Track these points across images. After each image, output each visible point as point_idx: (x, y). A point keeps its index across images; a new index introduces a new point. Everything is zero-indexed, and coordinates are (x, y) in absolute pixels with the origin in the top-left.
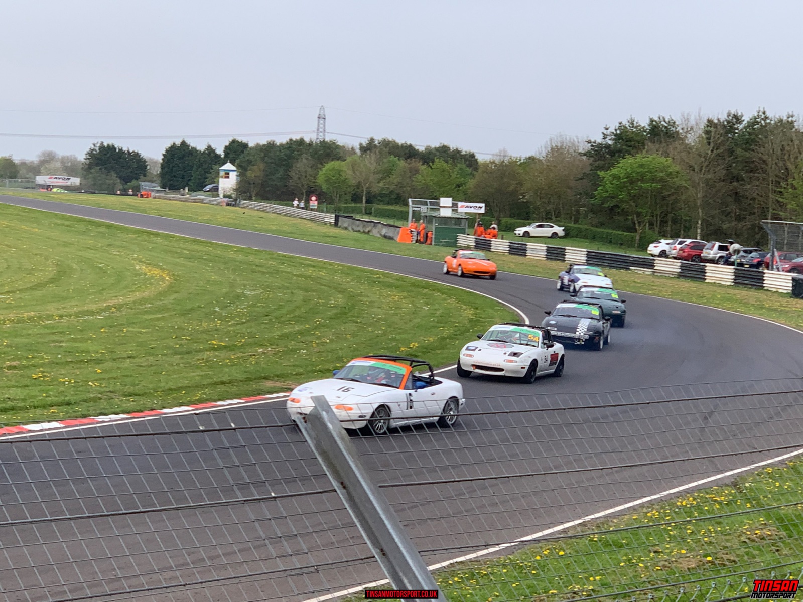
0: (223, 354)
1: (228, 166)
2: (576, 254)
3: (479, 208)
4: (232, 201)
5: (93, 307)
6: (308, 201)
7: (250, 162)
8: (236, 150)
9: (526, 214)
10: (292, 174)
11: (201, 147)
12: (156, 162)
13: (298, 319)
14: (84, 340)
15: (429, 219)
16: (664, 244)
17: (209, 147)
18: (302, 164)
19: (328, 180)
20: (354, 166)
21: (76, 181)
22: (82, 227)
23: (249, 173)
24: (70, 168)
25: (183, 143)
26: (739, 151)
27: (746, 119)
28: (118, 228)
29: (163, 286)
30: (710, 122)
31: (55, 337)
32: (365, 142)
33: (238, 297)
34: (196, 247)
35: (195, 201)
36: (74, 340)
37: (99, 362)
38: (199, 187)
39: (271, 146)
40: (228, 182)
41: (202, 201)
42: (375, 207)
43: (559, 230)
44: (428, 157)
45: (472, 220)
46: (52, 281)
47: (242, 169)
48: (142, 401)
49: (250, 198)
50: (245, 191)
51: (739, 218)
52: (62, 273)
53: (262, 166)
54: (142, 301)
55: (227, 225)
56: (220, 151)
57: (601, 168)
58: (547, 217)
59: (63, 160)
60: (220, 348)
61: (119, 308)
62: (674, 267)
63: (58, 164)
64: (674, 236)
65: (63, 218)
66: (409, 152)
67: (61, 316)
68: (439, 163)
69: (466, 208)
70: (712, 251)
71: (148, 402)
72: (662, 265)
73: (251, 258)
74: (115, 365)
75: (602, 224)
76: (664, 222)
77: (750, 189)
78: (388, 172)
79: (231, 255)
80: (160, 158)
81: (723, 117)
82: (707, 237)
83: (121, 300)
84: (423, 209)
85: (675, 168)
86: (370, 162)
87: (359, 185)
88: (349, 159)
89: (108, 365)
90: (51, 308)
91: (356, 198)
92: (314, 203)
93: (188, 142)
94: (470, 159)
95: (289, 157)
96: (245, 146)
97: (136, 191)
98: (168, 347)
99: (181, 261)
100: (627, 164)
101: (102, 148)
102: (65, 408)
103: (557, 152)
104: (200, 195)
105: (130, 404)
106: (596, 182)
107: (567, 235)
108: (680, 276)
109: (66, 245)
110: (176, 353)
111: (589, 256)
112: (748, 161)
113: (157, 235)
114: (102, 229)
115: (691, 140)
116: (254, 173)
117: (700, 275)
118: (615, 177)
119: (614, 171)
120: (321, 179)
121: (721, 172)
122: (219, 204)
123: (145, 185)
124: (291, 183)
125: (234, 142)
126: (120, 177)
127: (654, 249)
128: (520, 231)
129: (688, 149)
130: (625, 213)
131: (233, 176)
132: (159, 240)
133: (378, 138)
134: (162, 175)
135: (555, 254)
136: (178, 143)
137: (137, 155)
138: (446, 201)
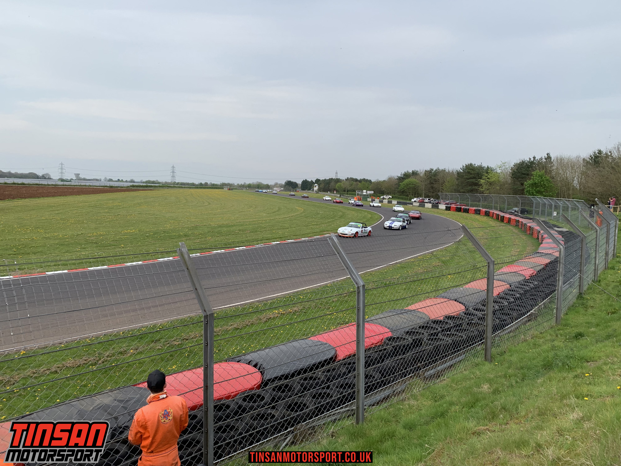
0: (315, 226)
1: (316, 185)
2: (394, 202)
3: (372, 192)
4: (317, 192)
5: (286, 216)
6: (334, 192)
7: (321, 183)
8: (318, 181)
9: (383, 193)
10: (330, 186)
11: (310, 180)
12: (300, 184)
13: (332, 218)
14: (284, 224)
15: (361, 195)
16: (415, 199)
17: (312, 180)
18: (332, 184)
19: (338, 187)
20: (344, 184)
21: (282, 189)
22: (284, 199)
23: (320, 186)
24: (281, 186)
25: (306, 180)
26: (433, 177)
27: (434, 170)
28: (292, 199)
29: (302, 211)
30: (426, 171)
31: (278, 223)
32: (346, 178)
33: (318, 214)
34: (309, 203)
35: (309, 192)
36: (282, 224)
37: (288, 228)
38: (310, 189)
39: (325, 180)
40: (316, 188)
41: (310, 193)
42: (349, 193)
43: (391, 197)
44: (360, 181)
45: (370, 195)
46: (277, 211)
47: (319, 185)
48: (297, 237)
49: (321, 192)
50: (320, 190)
51: (433, 193)
52: (279, 209)
53: (323, 184)
54: (297, 215)
55: (316, 198)
56: (314, 181)
57: (401, 182)
58: (388, 194)
59: (279, 184)
60: (314, 225)
61: (292, 216)
62: (418, 204)
63: (278, 185)
64: (418, 197)
65: (280, 197)
66: (356, 180)
67: (279, 219)
68: (363, 182)
69: (369, 192)
70: (427, 200)
71: (298, 237)
72: (414, 204)
73: (321, 205)
74: (291, 229)
75: (401, 195)
76: (415, 194)
77: (435, 186)
78: (352, 185)
79: (317, 204)
80: (301, 183)
81: (429, 169)
82: (425, 197)
83: (292, 215)
84: (359, 193)
85: (417, 182)
86: (347, 183)
87: (345, 188)
88: (343, 182)
89: (290, 229)
90: (277, 217)
91: (344, 191)
92: (335, 192)
93: (307, 179)
94: (370, 181)
95: (329, 182)
96: (320, 180)
97: (296, 191)
98: (303, 225)
99: (306, 206)
100: (406, 181)
101: (288, 181)
102: (280, 239)
103: (390, 179)
104: (310, 191)
105: (295, 237)
106: (399, 185)
107: (393, 198)
108: (419, 206)
109: (281, 203)
110: (304, 226)
111: (397, 202)
112: (435, 179)
113: (300, 200)
114: (288, 199)
115: (422, 175)
116: (322, 186)
117: (424, 206)
118: (404, 184)
119: (403, 183)
120: (336, 187)
121: (428, 182)
122: (314, 193)
123: (298, 189)
124: (330, 188)
125: (317, 179)
126: (292, 188)
127: (413, 200)
128: (382, 197)
129: (421, 177)
130: (406, 192)
131: (317, 187)
132: (301, 201)
133: (349, 177)
134: (301, 187)
135: (390, 202)
136: (305, 180)
137: (296, 183)
138: (365, 191)
